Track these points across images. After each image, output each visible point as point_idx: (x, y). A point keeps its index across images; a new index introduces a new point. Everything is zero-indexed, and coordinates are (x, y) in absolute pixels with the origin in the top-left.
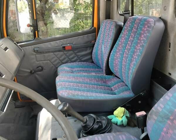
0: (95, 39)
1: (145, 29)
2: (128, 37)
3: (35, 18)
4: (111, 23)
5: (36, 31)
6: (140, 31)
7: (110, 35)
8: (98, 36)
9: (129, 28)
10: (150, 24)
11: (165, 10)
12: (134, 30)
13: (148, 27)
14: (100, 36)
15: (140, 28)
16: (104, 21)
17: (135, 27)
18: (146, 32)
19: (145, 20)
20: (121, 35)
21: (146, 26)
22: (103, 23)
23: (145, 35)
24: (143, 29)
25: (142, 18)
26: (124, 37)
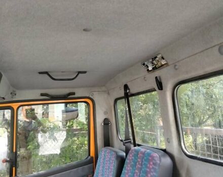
0: (93, 173)
1: (151, 167)
2: (132, 175)
3: (14, 151)
4: (110, 153)
5: (14, 168)
6: (145, 169)
7: (111, 169)
8: (97, 168)
9: (132, 163)
10: (156, 160)
11: (169, 142)
12: (139, 166)
13: (153, 164)
14: (99, 169)
15: (144, 164)
16: (103, 149)
17: (139, 162)
18: (152, 170)
19: (149, 155)
20: (124, 171)
21: (151, 163)
22: (102, 151)
23: (152, 174)
24: (148, 165)
25: (145, 151)
26: (127, 173)
